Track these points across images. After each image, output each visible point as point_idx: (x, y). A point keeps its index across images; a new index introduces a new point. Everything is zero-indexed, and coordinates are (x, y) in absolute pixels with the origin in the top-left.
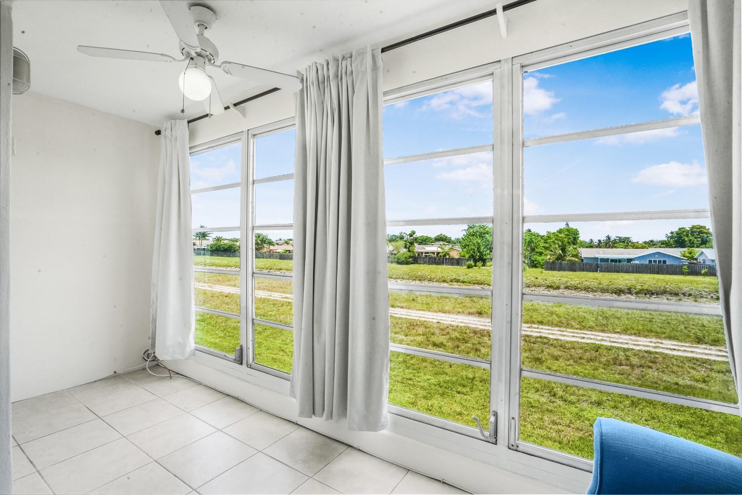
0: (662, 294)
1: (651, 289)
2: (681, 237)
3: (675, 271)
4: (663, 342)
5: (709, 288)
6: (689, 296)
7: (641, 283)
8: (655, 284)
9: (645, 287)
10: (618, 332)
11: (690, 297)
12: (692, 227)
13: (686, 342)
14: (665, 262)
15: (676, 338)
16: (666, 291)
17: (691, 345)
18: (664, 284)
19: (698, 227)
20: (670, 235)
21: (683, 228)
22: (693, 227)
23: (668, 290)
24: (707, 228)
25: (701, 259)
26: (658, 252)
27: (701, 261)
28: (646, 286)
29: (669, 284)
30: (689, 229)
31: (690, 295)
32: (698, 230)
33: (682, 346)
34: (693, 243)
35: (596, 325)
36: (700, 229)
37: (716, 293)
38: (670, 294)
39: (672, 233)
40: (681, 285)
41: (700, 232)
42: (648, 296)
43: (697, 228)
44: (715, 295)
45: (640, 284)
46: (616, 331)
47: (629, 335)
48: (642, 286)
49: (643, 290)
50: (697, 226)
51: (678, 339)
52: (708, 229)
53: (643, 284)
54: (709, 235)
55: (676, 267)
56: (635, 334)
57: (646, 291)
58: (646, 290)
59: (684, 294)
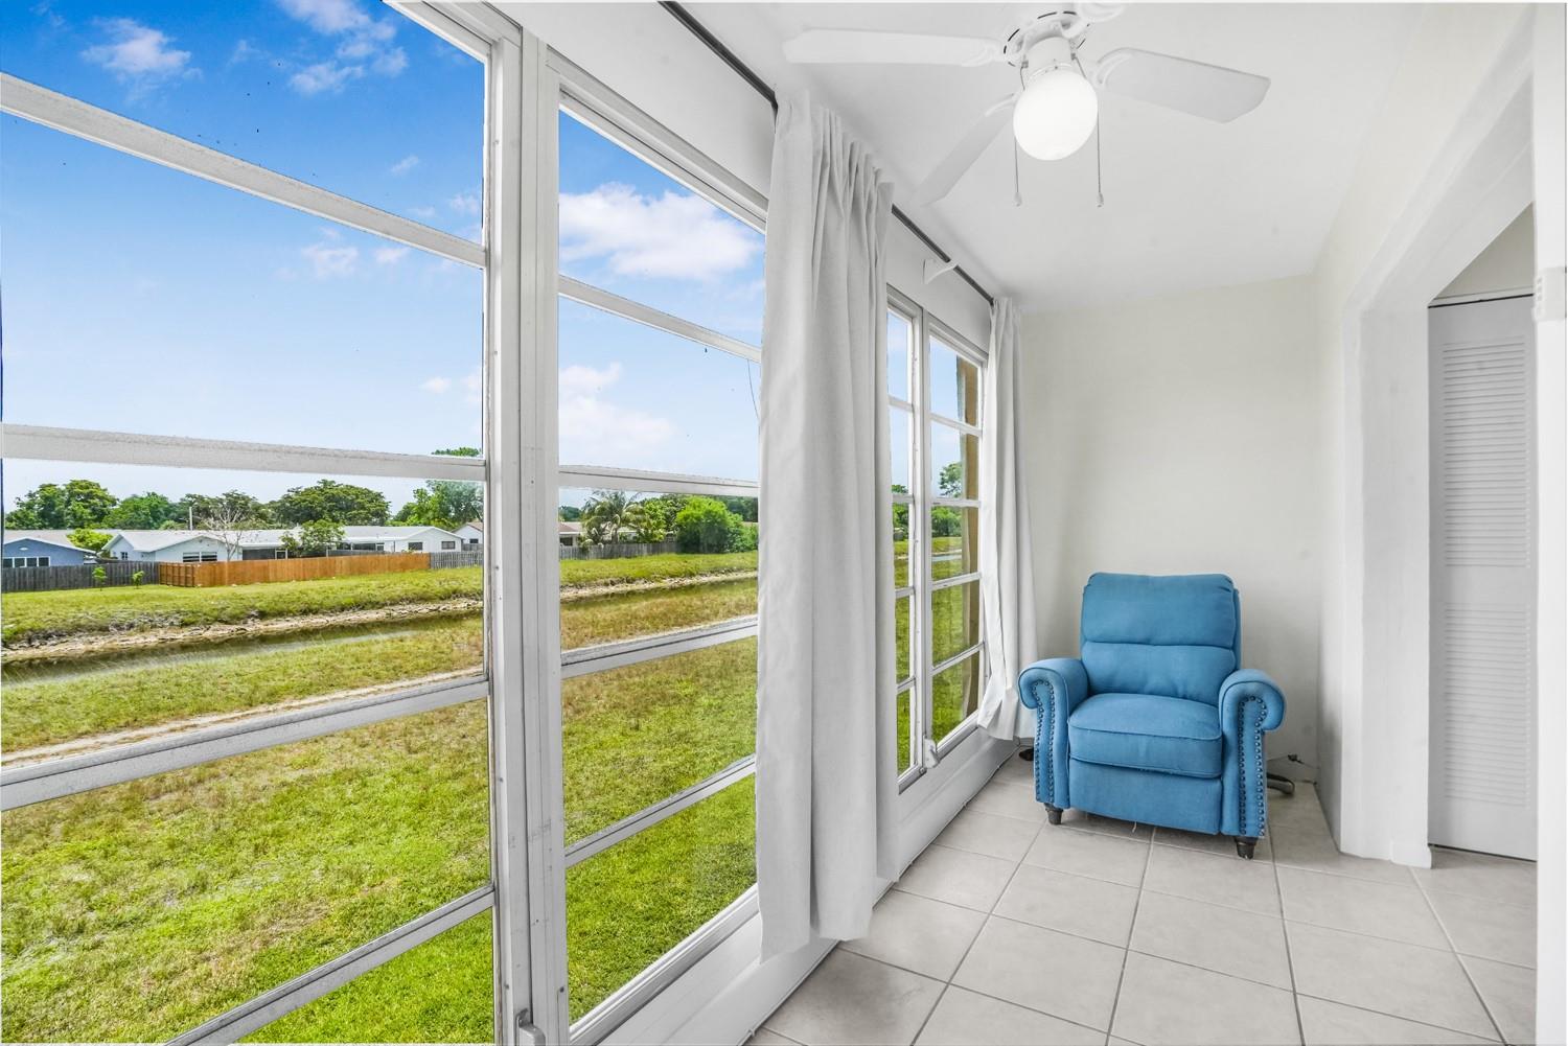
0: (70, 634)
1: (43, 626)
2: (53, 506)
3: (76, 580)
4: (196, 723)
5: (165, 607)
6: (129, 629)
7: (14, 615)
8: (50, 614)
9: (27, 624)
10: (86, 733)
11: (132, 630)
12: (71, 485)
13: (231, 711)
14: (44, 561)
15: (210, 708)
16: (79, 626)
17: (241, 714)
18: (73, 610)
19: (84, 484)
20: (26, 500)
21: (50, 485)
22: (74, 484)
23: (82, 622)
24: (102, 487)
25: (116, 552)
26: (27, 540)
27: (119, 556)
28: (29, 622)
29: (84, 609)
30: (63, 488)
31: (131, 626)
32: (86, 491)
33: (233, 718)
34: (81, 517)
35: (15, 735)
36: (88, 488)
37: (177, 615)
38: (88, 630)
39: (31, 495)
40: (111, 609)
41: (90, 496)
42: (37, 643)
43: (81, 487)
44: (177, 618)
45: (13, 619)
46: (79, 731)
47: (116, 732)
48: (18, 622)
49: (23, 631)
50: (82, 481)
51: (215, 710)
52: (105, 490)
53: (19, 618)
54: (107, 503)
55: (78, 570)
56: (127, 725)
57: (30, 633)
58: (31, 630)
59: (119, 627)
